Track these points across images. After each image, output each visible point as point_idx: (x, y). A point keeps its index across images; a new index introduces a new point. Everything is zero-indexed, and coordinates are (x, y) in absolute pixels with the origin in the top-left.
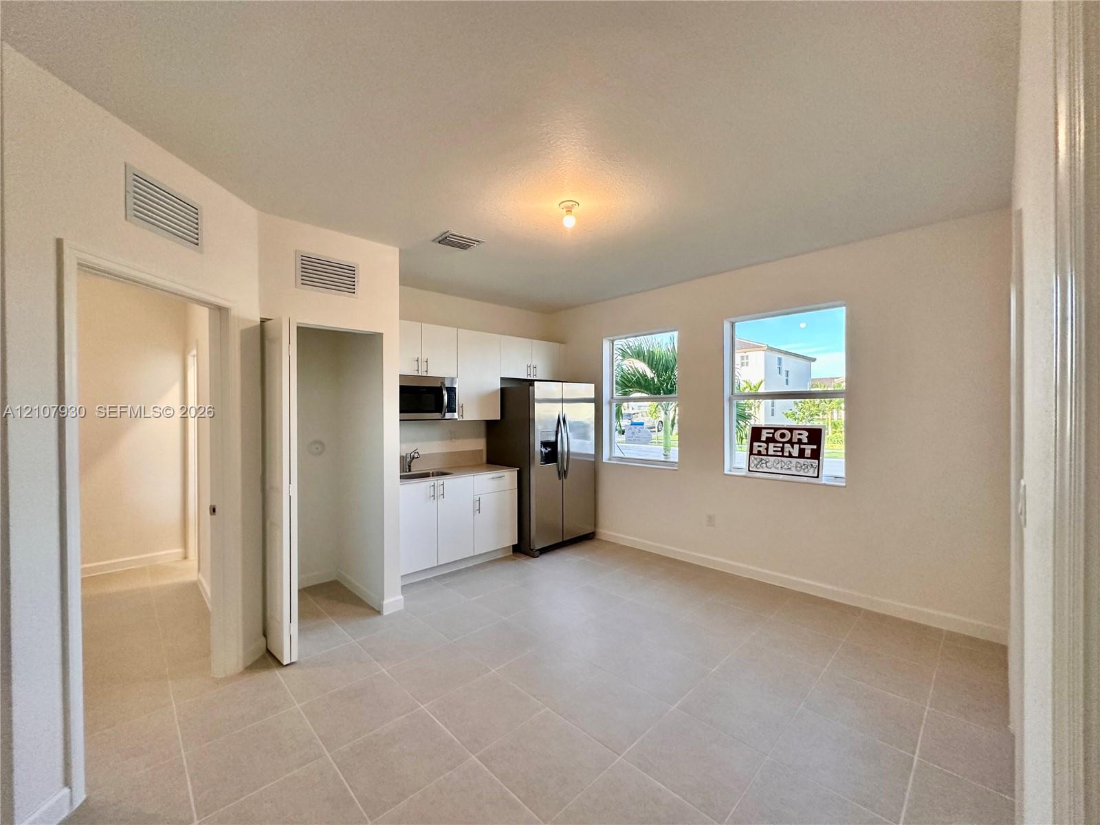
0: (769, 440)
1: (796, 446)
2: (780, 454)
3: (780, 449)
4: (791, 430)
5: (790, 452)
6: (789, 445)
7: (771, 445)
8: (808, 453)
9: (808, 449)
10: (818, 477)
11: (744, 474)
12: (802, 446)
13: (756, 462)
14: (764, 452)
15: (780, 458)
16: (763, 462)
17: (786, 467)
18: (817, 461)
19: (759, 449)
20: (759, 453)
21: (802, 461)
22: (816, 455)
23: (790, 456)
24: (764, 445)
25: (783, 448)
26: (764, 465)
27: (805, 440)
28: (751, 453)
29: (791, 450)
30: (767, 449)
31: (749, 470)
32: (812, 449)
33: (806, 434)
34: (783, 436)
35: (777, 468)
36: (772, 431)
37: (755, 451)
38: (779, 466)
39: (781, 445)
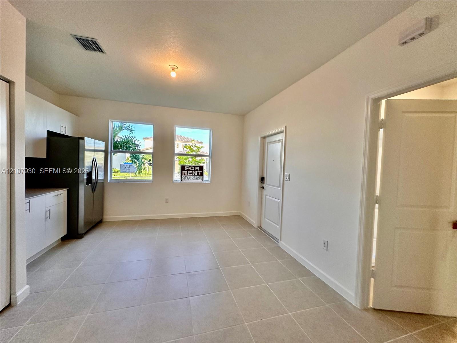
0: (188, 170)
1: (196, 172)
2: (191, 174)
3: (191, 173)
4: (194, 167)
5: (194, 174)
6: (194, 171)
7: (188, 172)
8: (200, 174)
9: (200, 172)
10: (203, 181)
11: (180, 182)
12: (198, 172)
13: (184, 178)
14: (186, 174)
15: (191, 176)
16: (186, 177)
17: (193, 179)
18: (202, 176)
19: (185, 173)
20: (185, 174)
21: (198, 176)
22: (202, 174)
23: (195, 175)
24: (186, 172)
25: (192, 172)
26: (187, 178)
27: (199, 170)
28: (182, 175)
29: (195, 173)
30: (187, 173)
31: (181, 181)
32: (201, 173)
33: (199, 168)
34: (192, 168)
35: (191, 179)
36: (188, 167)
37: (183, 174)
38: (191, 178)
39: (191, 172)
